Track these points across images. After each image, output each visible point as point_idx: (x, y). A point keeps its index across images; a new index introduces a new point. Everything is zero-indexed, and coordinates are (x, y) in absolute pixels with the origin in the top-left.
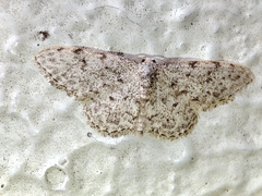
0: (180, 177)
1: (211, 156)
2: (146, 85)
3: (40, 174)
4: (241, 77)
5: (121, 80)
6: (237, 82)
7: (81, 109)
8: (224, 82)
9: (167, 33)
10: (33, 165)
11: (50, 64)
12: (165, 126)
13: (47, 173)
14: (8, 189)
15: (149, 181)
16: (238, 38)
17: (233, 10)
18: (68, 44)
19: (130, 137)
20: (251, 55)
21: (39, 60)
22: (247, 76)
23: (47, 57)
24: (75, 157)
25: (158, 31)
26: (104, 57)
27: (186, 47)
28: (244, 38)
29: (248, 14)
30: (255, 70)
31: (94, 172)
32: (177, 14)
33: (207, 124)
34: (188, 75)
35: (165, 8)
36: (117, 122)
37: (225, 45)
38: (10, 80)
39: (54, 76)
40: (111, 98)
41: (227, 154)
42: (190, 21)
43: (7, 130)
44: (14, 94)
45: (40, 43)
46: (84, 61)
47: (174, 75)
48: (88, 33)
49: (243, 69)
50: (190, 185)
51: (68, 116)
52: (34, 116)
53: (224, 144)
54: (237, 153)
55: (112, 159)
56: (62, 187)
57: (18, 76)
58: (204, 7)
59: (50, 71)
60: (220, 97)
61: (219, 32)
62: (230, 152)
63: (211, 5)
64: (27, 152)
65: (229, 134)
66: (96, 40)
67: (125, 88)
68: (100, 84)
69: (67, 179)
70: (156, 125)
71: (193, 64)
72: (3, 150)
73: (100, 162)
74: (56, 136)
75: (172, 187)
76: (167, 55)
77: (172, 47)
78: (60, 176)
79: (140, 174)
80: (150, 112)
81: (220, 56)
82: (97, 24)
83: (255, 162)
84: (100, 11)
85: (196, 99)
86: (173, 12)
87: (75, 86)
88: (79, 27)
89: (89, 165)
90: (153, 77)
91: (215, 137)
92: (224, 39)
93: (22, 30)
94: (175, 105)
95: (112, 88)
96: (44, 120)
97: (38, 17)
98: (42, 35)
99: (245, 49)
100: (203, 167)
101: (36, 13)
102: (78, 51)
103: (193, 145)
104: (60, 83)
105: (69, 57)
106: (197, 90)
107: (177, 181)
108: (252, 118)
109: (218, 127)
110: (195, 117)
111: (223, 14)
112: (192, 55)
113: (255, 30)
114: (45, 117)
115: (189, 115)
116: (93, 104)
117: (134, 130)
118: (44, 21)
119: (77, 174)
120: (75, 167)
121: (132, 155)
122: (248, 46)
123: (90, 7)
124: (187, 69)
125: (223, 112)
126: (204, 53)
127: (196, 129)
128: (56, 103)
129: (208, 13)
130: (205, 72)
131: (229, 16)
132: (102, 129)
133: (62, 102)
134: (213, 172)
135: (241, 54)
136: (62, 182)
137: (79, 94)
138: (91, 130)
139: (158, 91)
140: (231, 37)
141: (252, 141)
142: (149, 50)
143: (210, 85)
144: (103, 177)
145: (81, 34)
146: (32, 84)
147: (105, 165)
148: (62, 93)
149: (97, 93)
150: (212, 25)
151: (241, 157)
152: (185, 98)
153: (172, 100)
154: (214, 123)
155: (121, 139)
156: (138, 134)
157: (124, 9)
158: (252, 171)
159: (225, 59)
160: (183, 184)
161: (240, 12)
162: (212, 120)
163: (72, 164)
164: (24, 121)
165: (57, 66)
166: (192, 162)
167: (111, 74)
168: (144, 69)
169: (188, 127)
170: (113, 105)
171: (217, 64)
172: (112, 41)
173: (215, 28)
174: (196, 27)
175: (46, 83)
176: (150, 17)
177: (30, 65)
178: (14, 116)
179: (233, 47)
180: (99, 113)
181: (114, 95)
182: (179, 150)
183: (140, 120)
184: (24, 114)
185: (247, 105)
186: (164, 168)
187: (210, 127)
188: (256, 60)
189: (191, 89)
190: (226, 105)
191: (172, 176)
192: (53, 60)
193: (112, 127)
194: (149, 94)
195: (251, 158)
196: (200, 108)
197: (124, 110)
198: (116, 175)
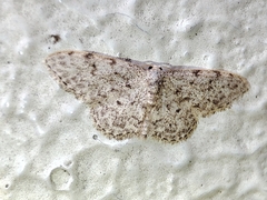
0: (178, 179)
1: (208, 160)
2: (154, 91)
3: (45, 175)
4: (238, 86)
5: (129, 86)
6: (235, 91)
7: (87, 111)
8: (223, 90)
9: (173, 42)
10: (38, 165)
12: (167, 130)
13: (52, 174)
14: (12, 189)
15: (150, 182)
16: (237, 50)
17: (234, 23)
18: (78, 48)
19: (135, 140)
20: (248, 66)
21: (49, 63)
22: (244, 85)
23: (58, 61)
24: (79, 158)
25: (164, 40)
26: (114, 62)
27: (190, 56)
28: (243, 49)
29: (247, 28)
30: (251, 80)
31: (98, 173)
32: (183, 24)
33: (206, 129)
34: (192, 83)
35: (172, 18)
36: (122, 126)
37: (225, 56)
38: (19, 82)
39: (64, 80)
40: (119, 103)
41: (222, 158)
42: (194, 31)
43: (14, 131)
44: (23, 96)
45: (51, 46)
46: (94, 66)
48: (99, 38)
49: (240, 79)
50: (186, 187)
51: (75, 118)
52: (42, 118)
53: (219, 149)
54: (231, 157)
55: (115, 161)
56: (66, 187)
57: (27, 78)
58: (208, 18)
59: (60, 74)
60: (219, 104)
61: (221, 43)
62: (225, 157)
63: (215, 17)
64: (34, 152)
65: (225, 139)
66: (106, 46)
67: (133, 93)
69: (71, 180)
70: (160, 130)
71: (196, 73)
72: (9, 150)
73: (104, 164)
74: (63, 138)
75: (170, 188)
76: (172, 63)
77: (176, 55)
78: (64, 177)
79: (141, 176)
80: (155, 117)
81: (221, 66)
82: (108, 29)
83: (246, 166)
84: (111, 18)
85: (197, 106)
86: (179, 22)
87: (84, 90)
88: (90, 32)
89: (94, 167)
90: (160, 83)
91: (211, 141)
92: (225, 50)
93: (34, 32)
94: (178, 111)
96: (51, 121)
97: (50, 21)
98: (53, 39)
99: (243, 60)
100: (200, 170)
101: (49, 16)
102: (88, 56)
103: (192, 149)
104: (69, 86)
105: (80, 62)
106: (199, 97)
107: (175, 182)
108: (246, 125)
109: (215, 133)
110: (195, 122)
111: (225, 27)
112: (195, 64)
113: (253, 42)
114: (53, 118)
115: (190, 120)
116: (101, 108)
117: (138, 133)
118: (56, 25)
119: (81, 175)
120: (80, 169)
121: (134, 157)
122: (246, 57)
123: (102, 13)
124: (191, 77)
125: (220, 119)
126: (206, 63)
127: (196, 134)
128: (64, 105)
129: (212, 24)
130: (207, 80)
131: (230, 28)
132: (107, 131)
133: (70, 105)
134: (209, 175)
135: (240, 64)
136: (67, 183)
138: (96, 133)
139: (163, 97)
140: (231, 48)
141: (245, 146)
142: (155, 58)
143: (211, 93)
144: (106, 178)
145: (92, 39)
146: (41, 87)
147: (108, 168)
148: (70, 96)
149: (105, 97)
150: (214, 35)
151: (234, 161)
152: (188, 105)
153: (175, 106)
154: (212, 128)
155: (125, 141)
156: (142, 138)
157: (132, 16)
158: (243, 175)
159: (225, 68)
160: (181, 185)
161: (241, 25)
162: (211, 125)
163: (77, 165)
164: (32, 122)
165: (68, 69)
166: (190, 164)
167: (120, 80)
168: (152, 76)
169: (188, 132)
170: (120, 110)
171: (218, 74)
172: (121, 48)
173: (217, 39)
174: (200, 37)
176: (158, 26)
177: (40, 67)
178: (22, 117)
179: (232, 58)
180: (106, 116)
181: (121, 100)
182: (178, 153)
183: (145, 124)
184: (32, 116)
185: (242, 113)
186: (164, 170)
187: (208, 132)
188: (253, 70)
189: (193, 96)
190: (223, 112)
191: (170, 179)
192: (63, 64)
193: (117, 130)
194: (156, 100)
195: (244, 162)
196: (200, 114)
197: (130, 114)
198: (118, 176)
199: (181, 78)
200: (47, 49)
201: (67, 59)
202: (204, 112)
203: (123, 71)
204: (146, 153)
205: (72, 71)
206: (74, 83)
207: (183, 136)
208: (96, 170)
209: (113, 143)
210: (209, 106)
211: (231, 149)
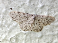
0: (39, 40)
1: (46, 36)
2: (33, 20)
3: (9, 39)
4: (53, 19)
5: (28, 19)
6: (52, 20)
7: (19, 25)
9: (38, 10)
10: (8, 37)
11: (12, 15)
12: (36, 29)
13: (11, 39)
15: (33, 41)
16: (52, 11)
17: (52, 5)
18: (16, 11)
19: (29, 31)
20: (55, 15)
21: (10, 14)
22: (54, 19)
23: (12, 14)
24: (17, 35)
25: (36, 9)
26: (24, 14)
27: (41, 13)
28: (54, 11)
29: (55, 6)
30: (56, 18)
31: (21, 39)
32: (40, 6)
33: (45, 29)
34: (42, 19)
35: (38, 4)
36: (26, 28)
37: (50, 12)
38: (3, 19)
39: (13, 18)
40: (25, 23)
41: (49, 35)
42: (43, 7)
43: (2, 29)
44: (4, 21)
45: (10, 11)
46: (20, 15)
47: (39, 19)
48: (21, 9)
49: (53, 18)
50: (41, 42)
51: (16, 26)
52: (8, 26)
53: (48, 33)
54: (51, 35)
55: (25, 36)
56: (14, 42)
57: (5, 18)
59: (12, 17)
60: (48, 23)
61: (49, 10)
62: (50, 35)
63: (47, 4)
64: (7, 34)
65: (50, 31)
66: (22, 10)
67: (29, 21)
68: (23, 20)
69: (15, 40)
70: (35, 29)
71: (43, 16)
72: (1, 34)
73: (22, 36)
74: (13, 31)
75: (37, 42)
76: (38, 14)
77: (39, 12)
78: (13, 39)
79: (31, 39)
81: (49, 15)
82: (23, 7)
83: (54, 37)
84: (24, 4)
85: (43, 24)
86: (39, 5)
87: (18, 20)
88: (19, 7)
89: (20, 37)
90: (35, 19)
91: (47, 32)
92: (50, 11)
93: (7, 8)
94: (39, 25)
95: (26, 21)
96: (10, 27)
97: (10, 5)
98: (11, 9)
99: (54, 14)
100: (44, 38)
101: (10, 4)
102: (19, 13)
103: (42, 33)
104: (14, 19)
105: (17, 14)
106: (44, 22)
107: (38, 41)
108: (54, 28)
109: (47, 30)
110: (43, 27)
111: (49, 6)
112: (43, 14)
113: (56, 9)
114: (11, 26)
115: (42, 27)
116: (21, 24)
117: (30, 30)
118: (11, 6)
119: (17, 39)
120: (17, 38)
121: (29, 35)
122: (54, 13)
123: (22, 3)
124: (42, 17)
125: (49, 26)
126: (45, 14)
127: (43, 30)
128: (13, 24)
129: (47, 6)
130: (45, 18)
131: (51, 6)
132: (23, 29)
133: (15, 24)
134: (46, 39)
135: (53, 14)
137: (19, 22)
138: (21, 30)
140: (51, 11)
141: (54, 33)
142: (34, 13)
143: (46, 21)
144: (23, 40)
145: (19, 9)
146: (8, 20)
147: (23, 37)
148: (15, 22)
149: (22, 22)
150: (47, 8)
151: (52, 36)
152: (41, 23)
153: (38, 24)
154: (47, 29)
155: (27, 32)
156: (31, 31)
157: (29, 4)
158: (54, 39)
159: (50, 15)
160: (40, 41)
161: (53, 6)
162: (46, 28)
163: (16, 37)
164: (6, 27)
165: (14, 16)
166: (42, 37)
167: (26, 18)
168: (33, 17)
170: (26, 25)
171: (48, 16)
172: (26, 11)
173: (48, 9)
174: (44, 8)
175: (11, 19)
176: (34, 6)
177: (8, 15)
178: (4, 26)
179: (51, 13)
180: (23, 26)
181: (26, 22)
182: (39, 34)
183: (31, 28)
184: (6, 26)
185: (54, 25)
186: (36, 38)
187: (46, 29)
188: (56, 16)
189: (42, 22)
190: (49, 25)
191: (37, 40)
192: (13, 14)
193: (25, 29)
194: (34, 22)
195: (54, 36)
196: (44, 25)
197: (28, 26)
198: (26, 39)
199: (40, 18)
200: (9, 11)
201: (14, 13)
202: (45, 25)
203: (27, 16)
204: (32, 34)
205: (15, 16)
206: (15, 19)
207: (40, 30)
208: (20, 38)
209: (24, 32)
210: (46, 24)
211: (51, 33)
